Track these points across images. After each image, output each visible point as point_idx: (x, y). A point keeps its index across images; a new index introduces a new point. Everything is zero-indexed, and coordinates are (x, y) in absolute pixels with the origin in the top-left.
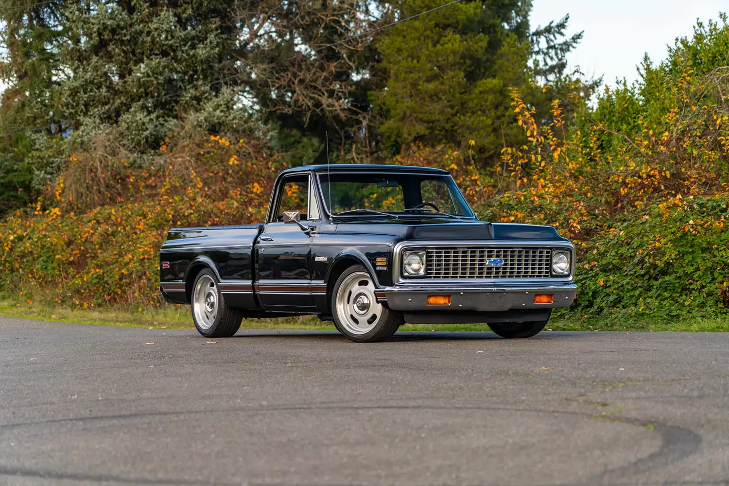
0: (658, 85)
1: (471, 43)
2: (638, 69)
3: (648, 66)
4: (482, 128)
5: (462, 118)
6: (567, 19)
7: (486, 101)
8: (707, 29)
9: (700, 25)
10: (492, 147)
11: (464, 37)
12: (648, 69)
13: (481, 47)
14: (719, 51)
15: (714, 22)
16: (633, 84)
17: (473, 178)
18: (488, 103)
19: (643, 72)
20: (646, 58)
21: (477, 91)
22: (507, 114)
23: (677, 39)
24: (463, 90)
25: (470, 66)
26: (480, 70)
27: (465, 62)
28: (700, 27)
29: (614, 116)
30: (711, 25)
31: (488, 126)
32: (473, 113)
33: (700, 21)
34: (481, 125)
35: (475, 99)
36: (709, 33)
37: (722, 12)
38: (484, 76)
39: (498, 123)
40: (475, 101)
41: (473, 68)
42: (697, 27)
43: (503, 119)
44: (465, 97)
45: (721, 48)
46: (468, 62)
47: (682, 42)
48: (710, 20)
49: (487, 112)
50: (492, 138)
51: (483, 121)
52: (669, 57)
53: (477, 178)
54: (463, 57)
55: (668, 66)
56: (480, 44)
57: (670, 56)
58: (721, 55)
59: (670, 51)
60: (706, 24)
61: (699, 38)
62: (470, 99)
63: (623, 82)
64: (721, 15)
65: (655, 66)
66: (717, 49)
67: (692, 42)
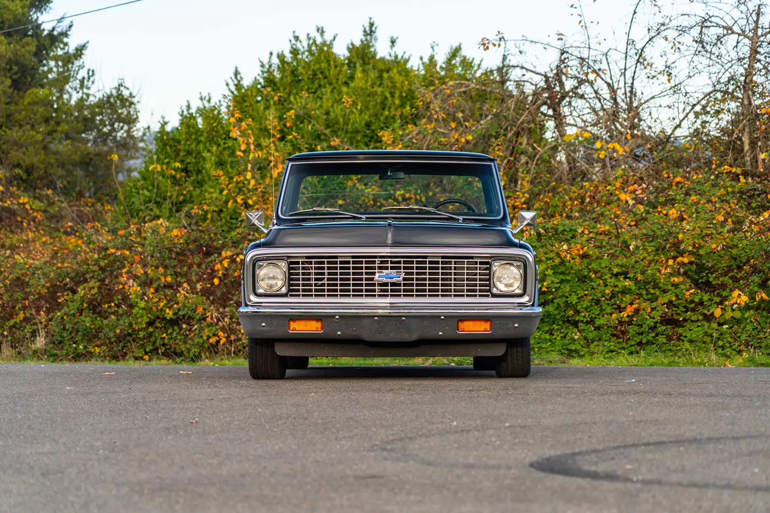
0: (253, 103)
1: (18, 47)
2: (227, 85)
3: (239, 81)
4: (31, 144)
5: (9, 132)
6: (70, 27)
7: (35, 114)
8: (305, 44)
9: (297, 38)
10: (42, 166)
11: (10, 39)
12: (238, 86)
13: (29, 52)
14: (320, 68)
15: (312, 35)
16: (220, 101)
17: (21, 201)
18: (38, 116)
19: (233, 88)
20: (236, 73)
21: (27, 101)
22: (60, 129)
23: (271, 54)
24: (9, 100)
25: (16, 74)
26: (26, 78)
27: (11, 69)
28: (296, 41)
29: (201, 135)
30: (309, 39)
31: (36, 142)
32: (21, 126)
33: (297, 34)
34: (29, 141)
35: (22, 110)
36: (306, 48)
37: (320, 26)
38: (30, 86)
39: (49, 139)
40: (23, 113)
41: (19, 75)
42: (293, 42)
43: (54, 134)
44: (12, 107)
45: (323, 65)
46: (15, 68)
47: (278, 56)
48: (308, 34)
49: (36, 126)
50: (42, 156)
51: (33, 136)
52: (260, 73)
53: (26, 200)
54: (9, 62)
55: (260, 83)
56: (28, 48)
57: (263, 72)
58: (322, 73)
59: (263, 66)
60: (303, 38)
61: (295, 52)
62: (16, 111)
63: (207, 98)
64: (318, 30)
65: (247, 82)
66: (317, 66)
67: (288, 57)
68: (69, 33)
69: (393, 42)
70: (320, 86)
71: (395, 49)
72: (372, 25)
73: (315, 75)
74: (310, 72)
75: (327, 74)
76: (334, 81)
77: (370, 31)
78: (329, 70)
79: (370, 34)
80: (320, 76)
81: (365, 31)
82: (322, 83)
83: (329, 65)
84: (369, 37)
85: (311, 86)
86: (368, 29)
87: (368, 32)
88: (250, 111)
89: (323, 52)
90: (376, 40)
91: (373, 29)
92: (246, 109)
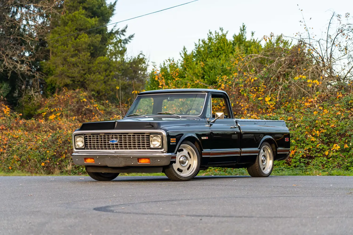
0: (191, 62)
1: (93, 39)
2: (180, 54)
3: (185, 52)
4: (99, 81)
5: (89, 76)
6: (126, 27)
7: (101, 68)
8: (214, 35)
9: (211, 33)
10: (104, 90)
11: (90, 35)
12: (185, 54)
13: (98, 41)
14: (220, 46)
15: (217, 32)
16: (178, 61)
17: (94, 106)
18: (102, 69)
19: (183, 55)
20: (184, 49)
21: (97, 62)
22: (111, 74)
23: (199, 40)
24: (89, 62)
25: (93, 50)
26: (97, 52)
27: (90, 48)
28: (211, 34)
29: (169, 76)
30: (216, 33)
31: (101, 80)
32: (94, 73)
33: (211, 31)
34: (98, 79)
35: (95, 66)
36: (215, 37)
37: (221, 27)
38: (99, 55)
39: (107, 78)
40: (95, 67)
41: (94, 51)
42: (209, 34)
43: (109, 77)
44: (91, 65)
45: (222, 44)
46: (92, 48)
47: (202, 41)
48: (216, 31)
49: (101, 73)
50: (104, 86)
51: (99, 78)
52: (195, 48)
53: (96, 106)
54: (89, 45)
55: (195, 53)
56: (97, 39)
57: (196, 48)
58: (221, 48)
59: (196, 45)
60: (213, 33)
61: (210, 39)
62: (93, 67)
63: (172, 60)
64: (220, 29)
65: (189, 53)
66: (219, 45)
67: (207, 41)
68: (126, 30)
69: (253, 34)
70: (220, 54)
71: (253, 37)
72: (244, 26)
73: (218, 49)
74: (216, 48)
75: (224, 49)
76: (227, 51)
77: (243, 29)
78: (224, 47)
79: (243, 30)
80: (220, 49)
81: (241, 29)
82: (221, 52)
83: (224, 45)
84: (243, 32)
85: (216, 54)
86: (242, 28)
87: (242, 29)
88: (190, 66)
89: (222, 39)
90: (246, 33)
91: (245, 28)
92: (188, 64)
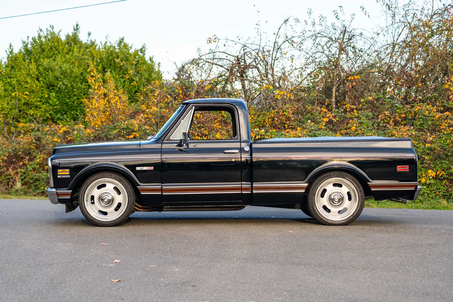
2: (6, 51)
3: (12, 50)
8: (45, 33)
9: (41, 30)
12: (12, 52)
14: (54, 45)
16: (1, 59)
19: (8, 53)
20: (11, 46)
23: (29, 37)
30: (47, 31)
33: (41, 28)
36: (45, 35)
37: (51, 25)
42: (39, 32)
45: (56, 44)
47: (32, 38)
48: (47, 29)
52: (22, 47)
55: (22, 52)
57: (24, 46)
59: (24, 43)
60: (44, 30)
61: (40, 37)
64: (51, 26)
65: (16, 51)
66: (53, 44)
67: (37, 39)
69: (89, 34)
70: (54, 54)
71: (90, 37)
72: (77, 25)
73: (51, 48)
74: (49, 47)
75: (58, 48)
76: (61, 52)
77: (77, 28)
78: (59, 46)
79: (77, 30)
80: (54, 49)
81: (74, 28)
82: (55, 53)
83: (58, 44)
84: (76, 32)
85: (49, 54)
86: (75, 27)
87: (76, 29)
88: (20, 65)
89: (54, 38)
90: (79, 32)
91: (78, 27)
92: (17, 64)
